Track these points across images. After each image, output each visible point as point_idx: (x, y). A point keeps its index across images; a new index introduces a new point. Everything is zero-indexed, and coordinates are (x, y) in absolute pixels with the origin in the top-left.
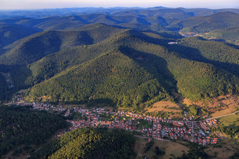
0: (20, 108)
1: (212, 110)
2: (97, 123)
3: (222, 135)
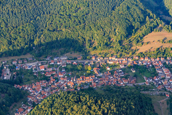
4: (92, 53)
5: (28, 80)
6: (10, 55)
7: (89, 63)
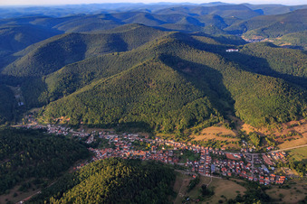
0: (31, 132)
1: (279, 140)
2: (127, 153)
3: (292, 172)
5: (102, 146)
7: (152, 142)
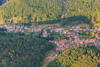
4: (96, 25)
5: (57, 38)
6: (48, 23)
7: (93, 31)
